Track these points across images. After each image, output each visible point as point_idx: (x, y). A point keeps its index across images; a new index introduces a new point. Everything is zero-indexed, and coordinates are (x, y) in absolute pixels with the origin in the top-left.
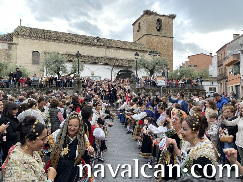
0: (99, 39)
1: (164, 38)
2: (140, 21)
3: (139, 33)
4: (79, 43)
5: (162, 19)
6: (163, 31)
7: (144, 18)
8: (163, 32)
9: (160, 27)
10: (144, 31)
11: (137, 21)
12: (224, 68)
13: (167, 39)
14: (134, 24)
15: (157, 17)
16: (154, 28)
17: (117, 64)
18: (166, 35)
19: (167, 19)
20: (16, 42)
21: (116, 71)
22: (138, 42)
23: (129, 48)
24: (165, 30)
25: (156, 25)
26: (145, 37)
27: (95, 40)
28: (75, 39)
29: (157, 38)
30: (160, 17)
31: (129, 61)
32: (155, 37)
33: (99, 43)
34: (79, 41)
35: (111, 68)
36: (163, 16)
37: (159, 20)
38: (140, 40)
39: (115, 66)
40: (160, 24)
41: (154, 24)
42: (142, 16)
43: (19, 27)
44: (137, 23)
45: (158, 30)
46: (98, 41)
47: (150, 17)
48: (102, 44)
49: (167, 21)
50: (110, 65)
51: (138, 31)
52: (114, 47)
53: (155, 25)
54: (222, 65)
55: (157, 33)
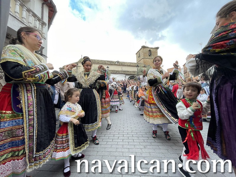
0: (119, 62)
2: (140, 52)
3: (139, 58)
4: (109, 64)
6: (152, 56)
7: (142, 50)
9: (150, 54)
10: (142, 57)
11: (138, 52)
12: (188, 74)
14: (136, 54)
15: (149, 49)
16: (147, 55)
17: (128, 73)
19: (154, 49)
20: (80, 66)
21: (128, 77)
22: (139, 62)
23: (134, 65)
24: (154, 55)
26: (142, 60)
27: (117, 63)
28: (107, 63)
30: (150, 49)
31: (134, 72)
32: (148, 59)
33: (118, 64)
34: (109, 63)
35: (125, 75)
36: (152, 48)
37: (150, 51)
38: (140, 61)
39: (127, 74)
42: (141, 49)
43: (81, 59)
44: (138, 53)
45: (149, 56)
46: (118, 63)
47: (145, 49)
48: (120, 64)
49: (154, 51)
50: (124, 74)
51: (139, 57)
52: (126, 65)
53: (148, 53)
54: (187, 72)
55: (149, 57)
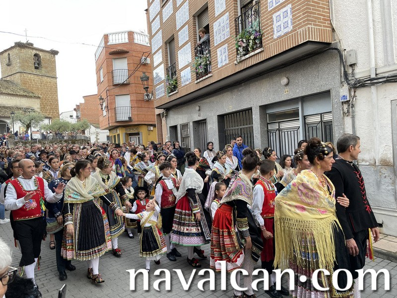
1: (46, 77)
2: (10, 53)
3: (9, 68)
5: (41, 54)
6: (43, 69)
7: (16, 50)
8: (43, 71)
9: (38, 64)
10: (16, 67)
11: (5, 51)
13: (49, 80)
15: (34, 52)
16: (30, 65)
18: (48, 75)
19: (48, 55)
22: (8, 79)
24: (46, 68)
25: (33, 61)
26: (18, 75)
29: (36, 77)
30: (37, 52)
32: (32, 76)
36: (42, 51)
37: (36, 55)
38: (12, 77)
40: (39, 60)
41: (30, 60)
42: (13, 48)
45: (36, 68)
47: (23, 51)
49: (48, 57)
51: (8, 65)
55: (35, 71)
